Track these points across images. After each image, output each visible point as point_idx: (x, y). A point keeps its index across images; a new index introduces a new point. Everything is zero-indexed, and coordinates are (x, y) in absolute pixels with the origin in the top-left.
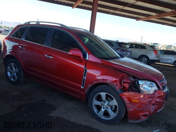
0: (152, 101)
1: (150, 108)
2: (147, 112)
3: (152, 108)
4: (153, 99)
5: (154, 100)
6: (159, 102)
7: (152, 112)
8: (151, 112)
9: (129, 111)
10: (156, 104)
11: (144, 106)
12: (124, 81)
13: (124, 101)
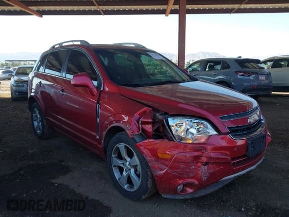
0: (202, 156)
1: (199, 170)
2: (192, 178)
3: (204, 172)
4: (203, 153)
5: (204, 155)
6: (218, 159)
7: (204, 178)
8: (202, 180)
9: (157, 176)
10: (213, 164)
11: (182, 166)
12: (142, 121)
13: (144, 156)
